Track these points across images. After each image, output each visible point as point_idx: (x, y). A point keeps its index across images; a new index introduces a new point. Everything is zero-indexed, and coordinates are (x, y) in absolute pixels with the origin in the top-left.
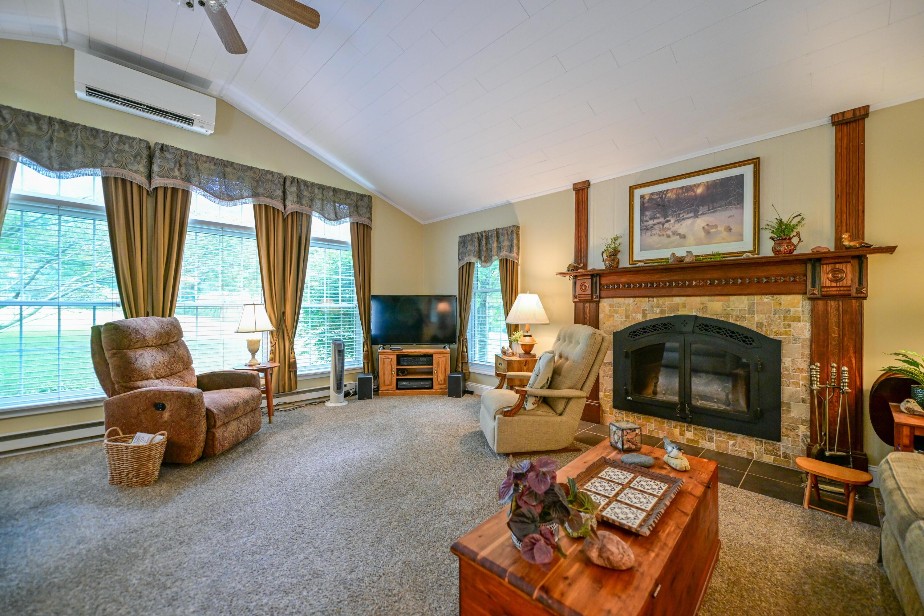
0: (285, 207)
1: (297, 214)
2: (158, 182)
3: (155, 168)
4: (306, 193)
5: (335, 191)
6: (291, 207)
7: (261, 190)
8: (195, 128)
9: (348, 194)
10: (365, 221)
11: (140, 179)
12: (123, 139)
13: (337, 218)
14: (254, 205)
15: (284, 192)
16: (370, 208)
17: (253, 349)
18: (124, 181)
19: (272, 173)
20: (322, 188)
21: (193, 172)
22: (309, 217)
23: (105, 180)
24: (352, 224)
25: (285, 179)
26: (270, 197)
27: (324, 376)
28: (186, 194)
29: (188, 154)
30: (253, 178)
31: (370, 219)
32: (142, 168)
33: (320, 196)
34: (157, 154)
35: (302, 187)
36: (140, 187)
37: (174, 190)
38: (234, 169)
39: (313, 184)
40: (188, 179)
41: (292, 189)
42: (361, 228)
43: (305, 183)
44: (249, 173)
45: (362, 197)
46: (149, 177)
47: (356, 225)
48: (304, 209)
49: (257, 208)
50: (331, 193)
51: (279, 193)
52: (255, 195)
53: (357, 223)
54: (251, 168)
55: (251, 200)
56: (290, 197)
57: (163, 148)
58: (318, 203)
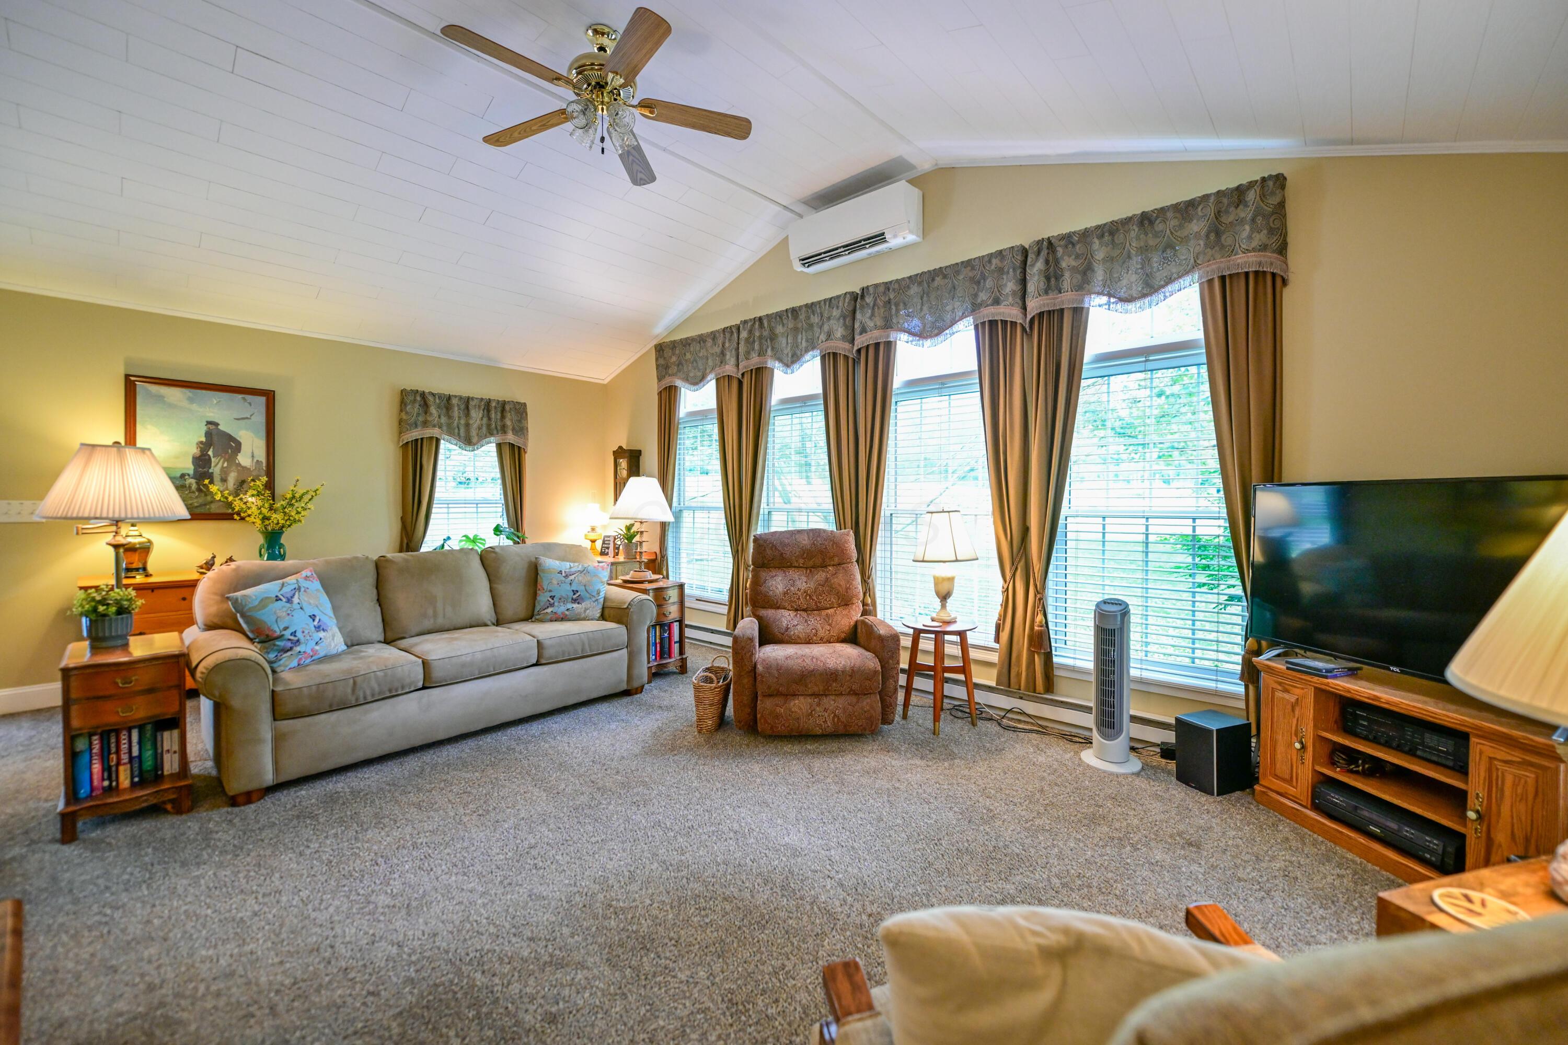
0: (1024, 308)
1: (1055, 316)
3: (857, 325)
5: (1146, 220)
6: (1034, 305)
7: (982, 296)
11: (842, 347)
12: (831, 302)
13: (1156, 287)
14: (976, 327)
15: (1025, 281)
18: (835, 354)
19: (998, 254)
20: (1110, 231)
21: (896, 309)
22: (1079, 314)
23: (822, 358)
24: (1206, 287)
25: (1025, 253)
26: (997, 302)
28: (889, 346)
29: (887, 286)
30: (972, 279)
32: (847, 331)
33: (1105, 253)
34: (859, 304)
35: (1060, 251)
36: (846, 357)
37: (878, 346)
38: (945, 277)
39: (1085, 234)
40: (888, 325)
41: (1036, 268)
43: (1068, 239)
44: (968, 272)
46: (853, 339)
47: (1217, 285)
48: (1066, 299)
49: (979, 328)
50: (1135, 230)
51: (1010, 286)
52: (975, 308)
53: (1223, 279)
55: (970, 319)
57: (865, 292)
58: (1099, 274)
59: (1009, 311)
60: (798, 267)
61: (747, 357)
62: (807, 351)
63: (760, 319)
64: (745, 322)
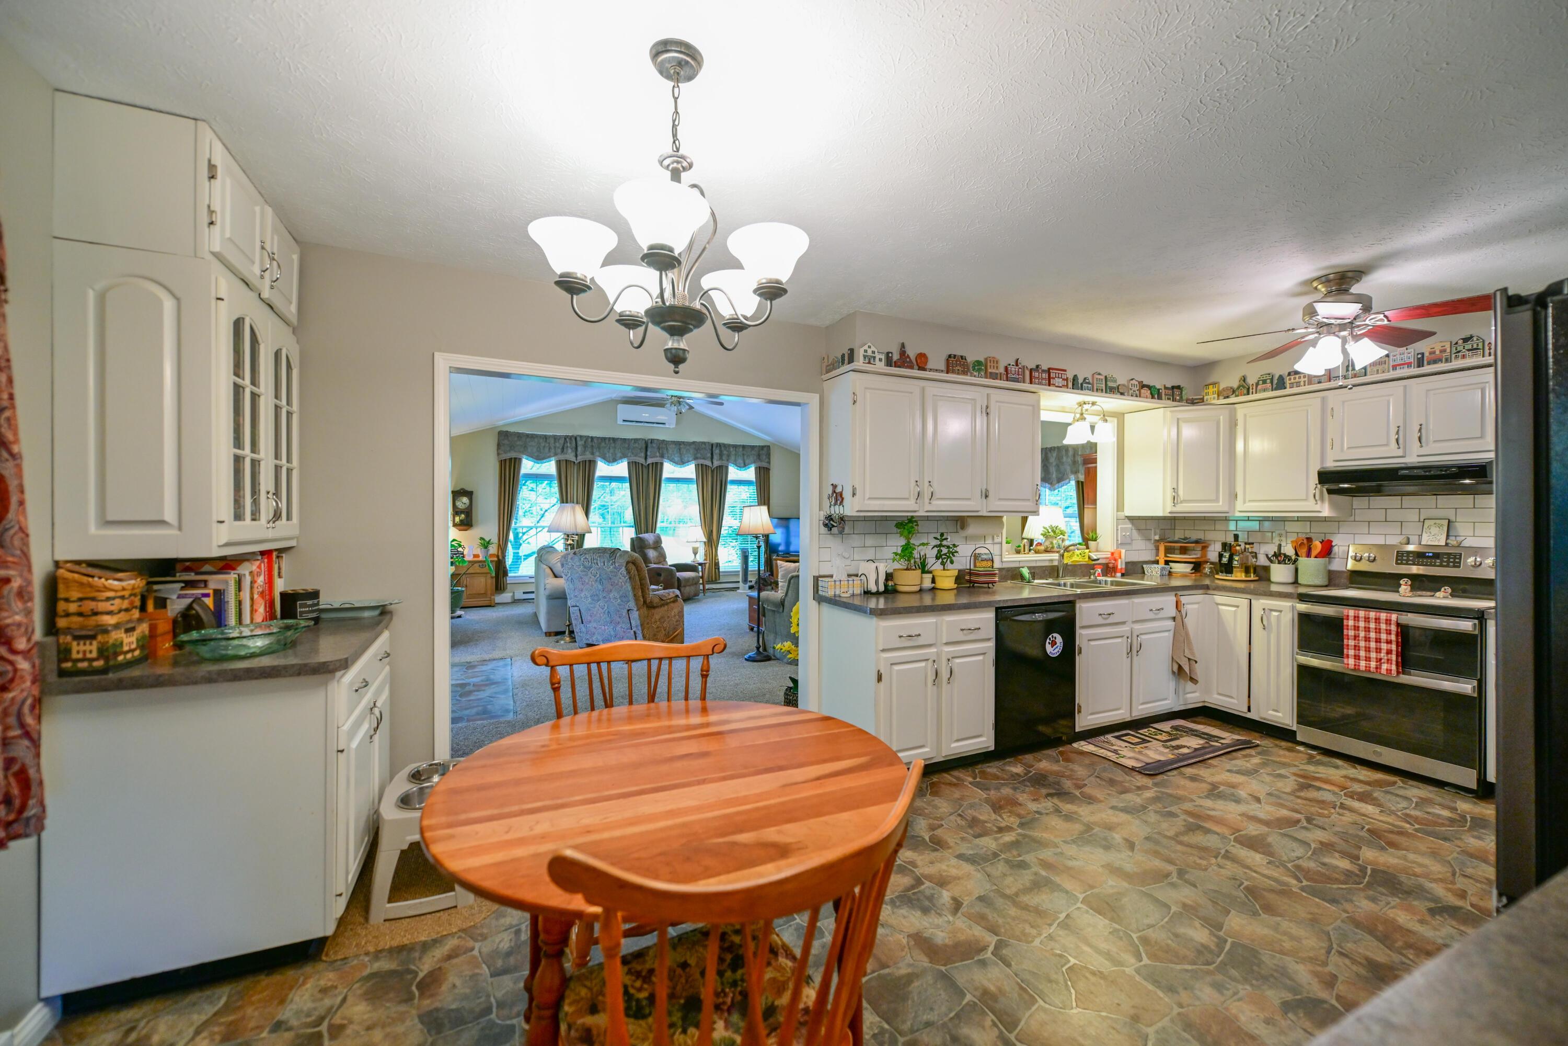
0: (713, 463)
1: (720, 467)
2: (650, 461)
3: (649, 453)
4: (725, 452)
5: (744, 447)
6: (716, 463)
7: (699, 455)
8: (667, 426)
9: (753, 447)
10: (764, 465)
11: (642, 461)
12: (636, 440)
13: (745, 465)
14: (695, 465)
15: (712, 454)
16: (768, 455)
17: (695, 553)
18: (636, 462)
19: (704, 443)
20: (735, 446)
21: (665, 451)
22: (727, 468)
23: (629, 463)
24: (756, 469)
25: (712, 445)
26: (704, 459)
27: (735, 574)
28: (662, 464)
29: (663, 442)
30: (695, 449)
31: (769, 463)
32: (643, 455)
33: (733, 453)
34: (649, 445)
35: (723, 448)
36: (642, 464)
37: (656, 463)
38: (685, 445)
39: (729, 445)
40: (662, 456)
41: (717, 451)
42: (762, 471)
43: (724, 445)
44: (693, 446)
45: (762, 447)
46: (646, 458)
47: (758, 468)
48: (724, 463)
49: (697, 466)
50: (740, 449)
51: (709, 455)
52: (696, 458)
53: (760, 467)
54: (694, 443)
55: (693, 462)
56: (715, 457)
57: (652, 441)
58: (733, 458)
59: (708, 463)
60: (620, 422)
61: (583, 453)
62: (621, 458)
63: (592, 438)
64: (581, 436)
